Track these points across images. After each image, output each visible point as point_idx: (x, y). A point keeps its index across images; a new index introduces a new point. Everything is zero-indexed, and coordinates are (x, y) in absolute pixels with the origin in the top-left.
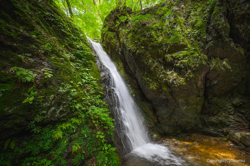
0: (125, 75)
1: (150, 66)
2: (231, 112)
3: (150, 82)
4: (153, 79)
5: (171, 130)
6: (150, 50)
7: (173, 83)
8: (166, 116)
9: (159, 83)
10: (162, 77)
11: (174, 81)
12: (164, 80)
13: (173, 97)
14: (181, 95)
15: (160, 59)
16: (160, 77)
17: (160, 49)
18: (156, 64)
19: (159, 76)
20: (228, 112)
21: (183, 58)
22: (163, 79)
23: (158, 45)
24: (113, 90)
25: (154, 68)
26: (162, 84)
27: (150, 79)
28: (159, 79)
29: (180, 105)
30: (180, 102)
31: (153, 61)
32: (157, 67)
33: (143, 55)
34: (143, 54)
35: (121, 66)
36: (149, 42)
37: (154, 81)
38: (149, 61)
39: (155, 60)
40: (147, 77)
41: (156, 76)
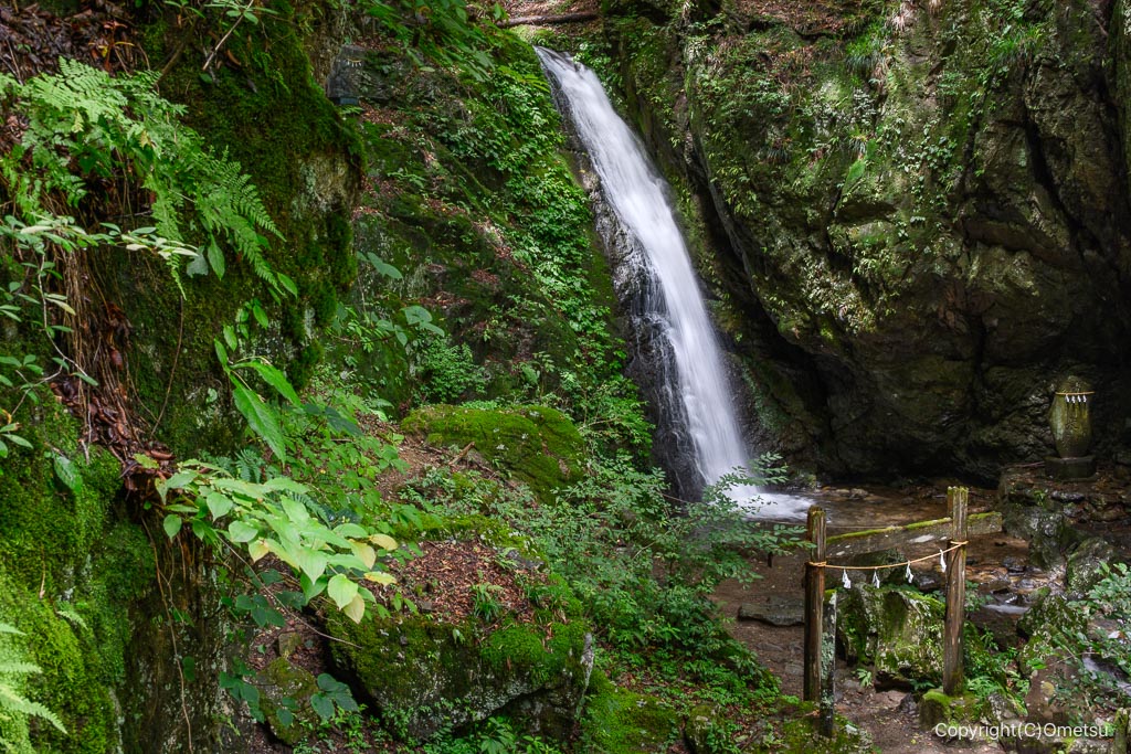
0: (709, 252)
1: (781, 259)
2: (1039, 415)
3: (782, 310)
4: (790, 301)
5: (868, 463)
6: (779, 206)
7: (846, 322)
8: (854, 417)
9: (809, 313)
10: (816, 297)
11: (850, 316)
12: (823, 307)
13: (855, 361)
14: (878, 358)
15: (812, 239)
16: (811, 296)
17: (811, 208)
18: (801, 251)
19: (810, 292)
20: (1032, 417)
21: (872, 252)
22: (821, 303)
23: (806, 193)
24: (657, 327)
25: (793, 266)
26: (819, 319)
27: (779, 299)
28: (810, 303)
29: (880, 386)
30: (880, 378)
31: (790, 240)
32: (801, 261)
33: (756, 221)
34: (756, 217)
35: (694, 213)
36: (776, 179)
37: (795, 307)
38: (775, 243)
39: (797, 236)
40: (772, 291)
41: (800, 291)
